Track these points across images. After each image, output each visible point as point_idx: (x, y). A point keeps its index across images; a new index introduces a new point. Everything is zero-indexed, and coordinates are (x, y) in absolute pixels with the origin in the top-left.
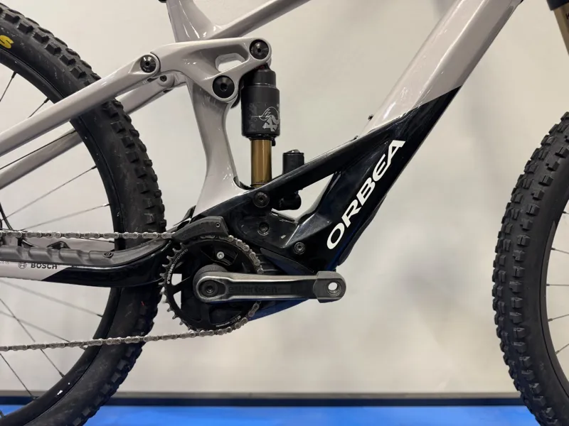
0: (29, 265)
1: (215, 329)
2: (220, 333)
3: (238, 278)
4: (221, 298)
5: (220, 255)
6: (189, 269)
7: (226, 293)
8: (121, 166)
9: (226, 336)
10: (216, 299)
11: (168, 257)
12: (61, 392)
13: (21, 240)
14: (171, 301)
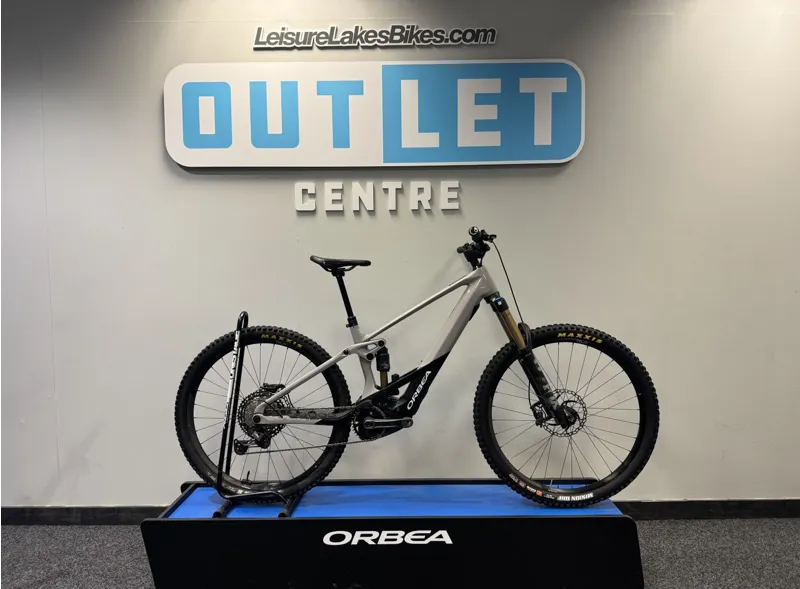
3: (377, 421)
5: (371, 413)
6: (361, 418)
7: (374, 426)
10: (370, 428)
11: (353, 415)
13: (298, 411)
14: (355, 429)
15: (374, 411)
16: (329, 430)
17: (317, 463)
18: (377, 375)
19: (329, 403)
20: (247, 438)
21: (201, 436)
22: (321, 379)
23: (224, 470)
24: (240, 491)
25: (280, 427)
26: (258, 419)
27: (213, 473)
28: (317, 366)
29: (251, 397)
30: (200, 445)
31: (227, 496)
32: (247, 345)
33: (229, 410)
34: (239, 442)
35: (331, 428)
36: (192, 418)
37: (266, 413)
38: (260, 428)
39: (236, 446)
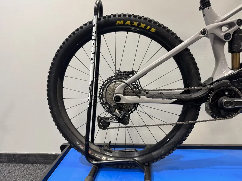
0: (165, 99)
1: (226, 117)
2: (228, 119)
4: (232, 107)
5: (227, 93)
7: (234, 105)
8: (191, 66)
9: (230, 120)
10: (230, 107)
11: (210, 94)
12: (168, 140)
15: (230, 91)
16: (179, 108)
17: (168, 136)
18: (228, 56)
19: (180, 85)
20: (109, 115)
21: (70, 113)
22: (172, 64)
23: (90, 140)
24: (104, 158)
25: (135, 106)
26: (118, 99)
27: (81, 143)
28: (168, 51)
29: (110, 80)
30: (70, 120)
31: (94, 162)
32: (103, 33)
33: (92, 91)
34: (101, 118)
35: (181, 107)
36: (62, 99)
37: (124, 94)
38: (121, 107)
39: (99, 121)
